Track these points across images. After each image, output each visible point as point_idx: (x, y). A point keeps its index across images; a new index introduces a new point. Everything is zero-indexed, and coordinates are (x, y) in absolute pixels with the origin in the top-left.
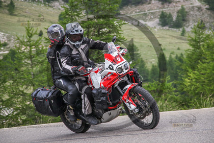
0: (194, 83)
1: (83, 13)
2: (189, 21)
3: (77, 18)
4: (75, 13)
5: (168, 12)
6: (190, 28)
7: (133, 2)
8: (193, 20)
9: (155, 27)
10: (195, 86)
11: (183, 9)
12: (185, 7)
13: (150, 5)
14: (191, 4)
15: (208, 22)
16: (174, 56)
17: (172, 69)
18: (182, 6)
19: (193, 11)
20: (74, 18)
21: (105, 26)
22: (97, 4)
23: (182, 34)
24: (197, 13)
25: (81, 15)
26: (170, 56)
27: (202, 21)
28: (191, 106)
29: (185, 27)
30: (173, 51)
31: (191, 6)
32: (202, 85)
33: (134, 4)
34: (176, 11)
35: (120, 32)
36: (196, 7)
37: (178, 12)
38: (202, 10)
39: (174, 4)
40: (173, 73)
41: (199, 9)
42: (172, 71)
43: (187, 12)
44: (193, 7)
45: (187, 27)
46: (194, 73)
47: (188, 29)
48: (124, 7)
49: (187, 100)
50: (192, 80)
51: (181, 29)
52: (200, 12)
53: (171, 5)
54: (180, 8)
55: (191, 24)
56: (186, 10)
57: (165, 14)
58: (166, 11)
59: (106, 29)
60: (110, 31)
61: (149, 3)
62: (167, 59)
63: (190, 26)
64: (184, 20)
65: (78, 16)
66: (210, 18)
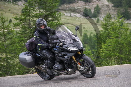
0: (105, 51)
1: (37, 8)
2: (101, 14)
3: (33, 11)
4: (32, 9)
5: (89, 8)
6: (102, 18)
7: (67, 2)
8: (104, 13)
9: (81, 17)
10: (105, 53)
11: (98, 6)
12: (99, 5)
13: (78, 4)
14: (103, 3)
15: (113, 14)
16: (92, 35)
17: (91, 43)
18: (97, 5)
19: (104, 7)
20: (31, 11)
21: (50, 16)
22: (45, 3)
23: (97, 21)
24: (107, 9)
25: (35, 10)
26: (90, 35)
27: (109, 14)
28: (103, 65)
29: (99, 17)
30: (92, 31)
31: (103, 4)
32: (109, 52)
33: (68, 3)
34: (93, 7)
35: (59, 20)
36: (106, 5)
37: (95, 8)
38: (109, 7)
39: (92, 3)
40: (92, 45)
41: (108, 6)
42: (91, 44)
43: (100, 8)
44: (104, 5)
45: (100, 17)
46: (104, 45)
47: (101, 19)
48: (62, 5)
49: (101, 61)
50: (103, 49)
51: (97, 19)
52: (108, 8)
53: (90, 4)
54: (96, 6)
55: (102, 15)
56: (100, 7)
57: (87, 9)
58: (88, 8)
59: (51, 18)
60: (53, 19)
61: (77, 3)
62: (88, 36)
63: (102, 17)
64: (98, 13)
65: (34, 10)
66: (114, 12)
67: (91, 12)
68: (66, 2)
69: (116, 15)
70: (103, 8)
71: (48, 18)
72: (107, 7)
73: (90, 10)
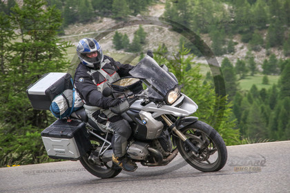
67: (128, 41)
68: (78, 20)
69: (178, 47)
70: (151, 34)
71: (40, 52)
72: (159, 31)
73: (126, 36)
